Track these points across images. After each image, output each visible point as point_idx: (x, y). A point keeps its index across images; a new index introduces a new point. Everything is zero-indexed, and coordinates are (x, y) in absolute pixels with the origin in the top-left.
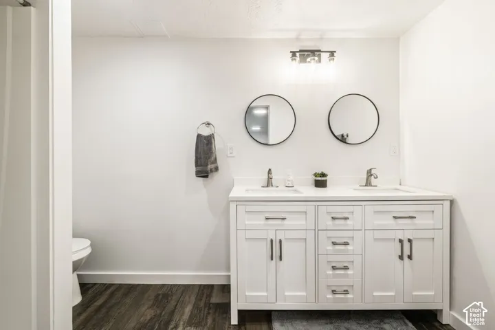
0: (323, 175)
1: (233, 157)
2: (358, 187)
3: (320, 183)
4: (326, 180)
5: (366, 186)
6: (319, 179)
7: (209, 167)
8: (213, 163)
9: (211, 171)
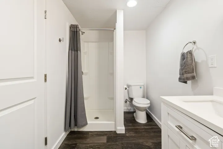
1: (214, 67)
7: (185, 76)
8: (191, 73)
9: (188, 79)
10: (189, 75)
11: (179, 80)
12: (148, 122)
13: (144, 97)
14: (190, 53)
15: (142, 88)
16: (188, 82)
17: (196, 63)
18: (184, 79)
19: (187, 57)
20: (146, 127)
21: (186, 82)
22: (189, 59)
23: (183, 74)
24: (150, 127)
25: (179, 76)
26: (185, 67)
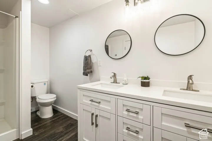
0: (147, 78)
1: (100, 66)
2: (178, 90)
3: (145, 83)
4: (149, 82)
5: (187, 89)
6: (144, 81)
7: (87, 71)
8: (90, 69)
9: (88, 73)
10: (89, 70)
11: (83, 74)
12: (54, 114)
13: (47, 93)
14: (90, 56)
15: (46, 85)
16: (89, 75)
17: (92, 63)
18: (86, 73)
19: (88, 59)
20: (54, 119)
21: (87, 75)
22: (89, 60)
23: (86, 70)
24: (57, 118)
25: (83, 71)
26: (87, 65)
